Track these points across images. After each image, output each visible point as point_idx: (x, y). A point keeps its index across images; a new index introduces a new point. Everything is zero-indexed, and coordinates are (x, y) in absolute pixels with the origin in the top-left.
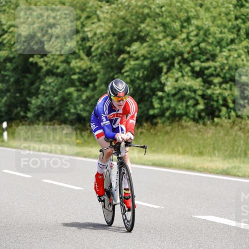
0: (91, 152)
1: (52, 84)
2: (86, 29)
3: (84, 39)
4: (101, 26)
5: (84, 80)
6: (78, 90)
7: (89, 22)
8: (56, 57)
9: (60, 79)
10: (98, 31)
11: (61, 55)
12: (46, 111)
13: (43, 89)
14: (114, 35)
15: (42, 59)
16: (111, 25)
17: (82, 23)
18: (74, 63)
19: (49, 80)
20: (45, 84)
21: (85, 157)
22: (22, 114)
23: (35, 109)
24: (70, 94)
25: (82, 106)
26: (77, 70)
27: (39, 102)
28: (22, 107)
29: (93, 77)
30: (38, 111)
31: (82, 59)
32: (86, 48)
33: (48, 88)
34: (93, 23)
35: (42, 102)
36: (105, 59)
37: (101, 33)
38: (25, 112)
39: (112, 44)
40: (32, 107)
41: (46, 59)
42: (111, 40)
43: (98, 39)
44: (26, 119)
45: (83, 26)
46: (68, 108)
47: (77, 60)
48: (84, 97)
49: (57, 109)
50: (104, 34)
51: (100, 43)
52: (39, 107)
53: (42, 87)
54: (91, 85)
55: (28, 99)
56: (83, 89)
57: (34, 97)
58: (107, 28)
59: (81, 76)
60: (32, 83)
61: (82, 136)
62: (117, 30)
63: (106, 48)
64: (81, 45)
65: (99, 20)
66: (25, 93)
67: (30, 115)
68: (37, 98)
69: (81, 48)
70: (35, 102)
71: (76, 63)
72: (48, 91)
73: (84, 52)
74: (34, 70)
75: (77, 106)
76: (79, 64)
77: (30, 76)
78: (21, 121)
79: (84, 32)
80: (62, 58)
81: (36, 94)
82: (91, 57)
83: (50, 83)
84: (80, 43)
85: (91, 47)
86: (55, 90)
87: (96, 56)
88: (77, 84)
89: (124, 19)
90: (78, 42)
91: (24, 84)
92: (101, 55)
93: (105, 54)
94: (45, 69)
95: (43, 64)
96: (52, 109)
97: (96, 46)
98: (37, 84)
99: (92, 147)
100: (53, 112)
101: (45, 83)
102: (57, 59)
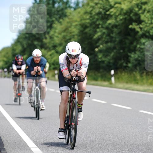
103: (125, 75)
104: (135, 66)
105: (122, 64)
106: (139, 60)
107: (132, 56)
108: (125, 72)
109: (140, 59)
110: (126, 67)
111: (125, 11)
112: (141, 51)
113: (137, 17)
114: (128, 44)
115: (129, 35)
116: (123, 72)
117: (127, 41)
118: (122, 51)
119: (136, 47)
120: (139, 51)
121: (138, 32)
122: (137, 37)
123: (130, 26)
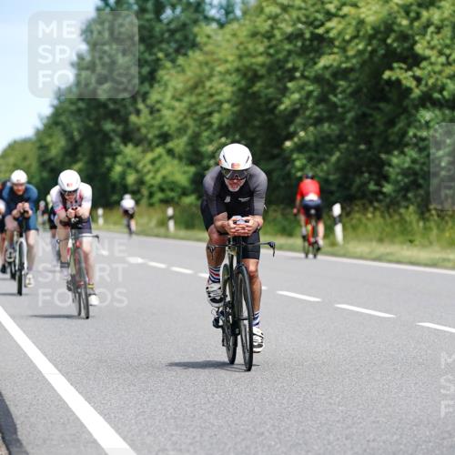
104: (403, 192)
106: (415, 174)
107: (395, 161)
108: (375, 209)
109: (417, 168)
111: (370, 31)
112: (422, 144)
113: (406, 45)
114: (381, 127)
115: (384, 99)
116: (370, 209)
118: (362, 147)
119: (404, 133)
120: (416, 146)
122: (407, 103)
123: (387, 75)
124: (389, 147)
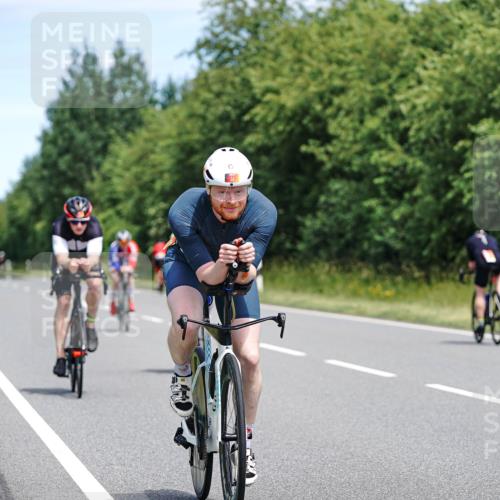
0: (408, 311)
1: (341, 193)
2: (398, 97)
3: (396, 115)
4: (425, 92)
5: (395, 186)
6: (385, 204)
7: (403, 84)
8: (347, 146)
9: (354, 184)
10: (419, 102)
11: (355, 142)
12: (329, 240)
13: (326, 203)
14: (447, 107)
15: (322, 149)
16: (440, 89)
17: (390, 87)
18: (377, 157)
19: (336, 185)
20: (329, 192)
21: (399, 319)
22: (288, 245)
23: (311, 237)
24: (371, 210)
25: (392, 230)
26: (383, 170)
27: (318, 224)
28: (287, 233)
29: (411, 181)
30: (315, 241)
31: (391, 150)
32: (397, 130)
33: (334, 200)
34: (410, 87)
35: (324, 224)
36: (431, 149)
37: (425, 105)
38: (294, 243)
39: (443, 123)
40: (306, 233)
41: (330, 148)
42: (441, 116)
43: (419, 114)
44: (295, 254)
45: (392, 91)
46: (368, 234)
47: (383, 152)
48: (396, 216)
49: (349, 236)
50: (429, 105)
51: (423, 123)
52: (317, 233)
53: (322, 199)
54: (407, 195)
55: (299, 218)
56: (393, 202)
57: (310, 216)
58: (435, 95)
59: (390, 179)
60: (306, 191)
61: (394, 284)
62: (452, 99)
63: (434, 130)
64: (389, 125)
65: (420, 82)
66: (292, 208)
67: (301, 246)
68: (315, 216)
69: (389, 129)
70: (311, 223)
71: (381, 156)
72: (333, 205)
73: (394, 138)
74: (308, 168)
75: (384, 231)
76: (385, 159)
77: (300, 178)
78: (286, 258)
79: (394, 102)
80: (357, 147)
81: (313, 209)
82: (406, 146)
83: (336, 192)
84: (388, 120)
85: (407, 130)
86: (345, 203)
87: (416, 143)
88: (383, 192)
89: (463, 78)
90: (384, 119)
91: (291, 192)
92: (426, 142)
93: (432, 141)
94: (329, 166)
95: (324, 158)
96: (341, 236)
97: (416, 126)
98: (313, 193)
99: (410, 302)
100: (342, 241)
101: (329, 190)
102: (348, 149)
103: (289, 272)
104: (315, 250)
105: (281, 244)
106: (325, 234)
107: (308, 222)
108: (290, 264)
109: (326, 229)
110: (293, 251)
111: (289, 113)
112: (331, 209)
113: (320, 125)
114: (296, 195)
115: (300, 171)
116: (286, 263)
117: (295, 187)
119: (316, 200)
120: (326, 210)
121: (322, 163)
122: (319, 175)
123: (304, 148)
124: (303, 211)
